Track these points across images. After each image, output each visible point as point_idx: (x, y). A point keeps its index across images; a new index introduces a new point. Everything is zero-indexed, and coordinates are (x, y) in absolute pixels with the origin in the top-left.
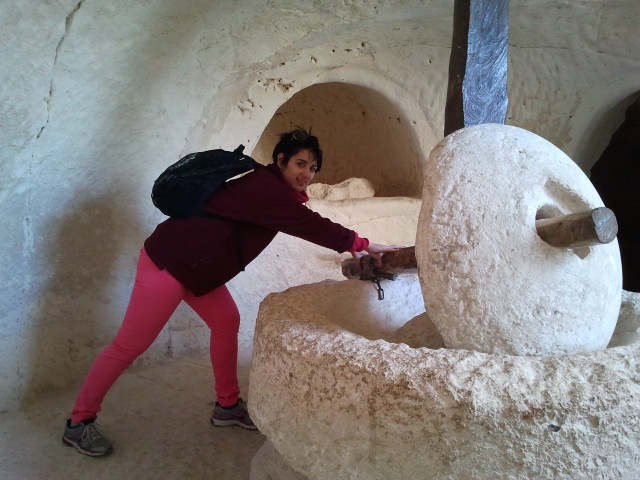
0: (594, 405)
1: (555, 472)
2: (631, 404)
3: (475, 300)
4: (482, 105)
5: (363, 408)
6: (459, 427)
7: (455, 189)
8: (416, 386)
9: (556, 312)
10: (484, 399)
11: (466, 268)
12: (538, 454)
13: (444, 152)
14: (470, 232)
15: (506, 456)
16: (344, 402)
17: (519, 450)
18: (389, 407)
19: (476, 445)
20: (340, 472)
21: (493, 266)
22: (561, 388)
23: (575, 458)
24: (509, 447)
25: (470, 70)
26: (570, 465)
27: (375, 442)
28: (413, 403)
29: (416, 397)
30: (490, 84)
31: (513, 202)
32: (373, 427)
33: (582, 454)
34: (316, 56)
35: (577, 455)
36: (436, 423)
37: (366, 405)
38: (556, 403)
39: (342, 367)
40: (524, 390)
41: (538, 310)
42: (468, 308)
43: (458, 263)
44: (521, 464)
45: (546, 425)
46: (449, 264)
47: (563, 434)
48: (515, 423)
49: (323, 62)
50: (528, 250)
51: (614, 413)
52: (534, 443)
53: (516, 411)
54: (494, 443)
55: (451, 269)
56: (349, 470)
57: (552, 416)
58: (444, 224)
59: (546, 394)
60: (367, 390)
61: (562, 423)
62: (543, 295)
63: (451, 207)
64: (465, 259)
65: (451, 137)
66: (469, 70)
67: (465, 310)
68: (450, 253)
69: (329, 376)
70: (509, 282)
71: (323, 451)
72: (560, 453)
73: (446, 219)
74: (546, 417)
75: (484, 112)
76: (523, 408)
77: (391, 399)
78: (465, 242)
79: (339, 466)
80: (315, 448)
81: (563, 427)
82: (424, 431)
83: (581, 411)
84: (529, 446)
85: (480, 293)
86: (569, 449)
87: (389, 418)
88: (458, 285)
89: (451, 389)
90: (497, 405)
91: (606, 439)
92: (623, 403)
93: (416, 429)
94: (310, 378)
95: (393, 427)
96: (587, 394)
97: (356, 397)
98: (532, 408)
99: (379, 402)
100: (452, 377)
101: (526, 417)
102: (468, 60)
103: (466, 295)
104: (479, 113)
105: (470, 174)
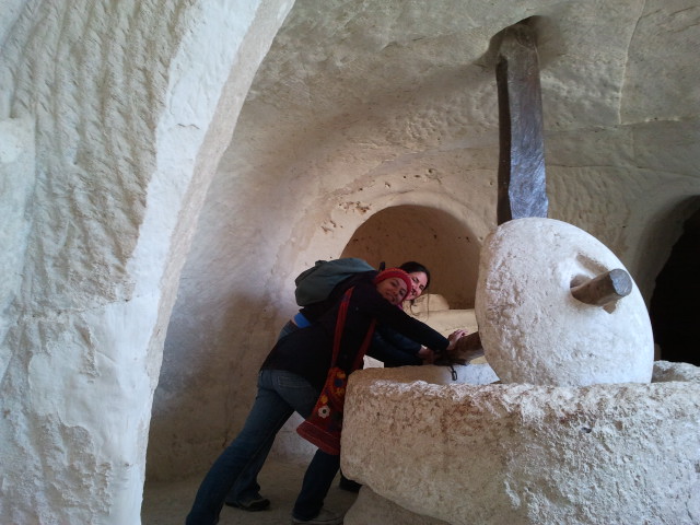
0: (617, 412)
1: (591, 466)
2: (648, 412)
3: (524, 347)
4: (527, 205)
5: (437, 428)
6: (512, 432)
7: (503, 263)
8: (477, 404)
9: (591, 355)
10: (530, 410)
11: (515, 322)
12: (575, 452)
13: (495, 237)
14: (517, 294)
15: (550, 453)
16: (422, 425)
17: (560, 448)
18: (457, 423)
19: (527, 446)
20: (421, 485)
21: (536, 319)
22: (591, 401)
23: (606, 455)
24: (551, 446)
25: (515, 179)
26: (602, 460)
27: (447, 454)
28: (475, 417)
29: (478, 413)
30: (532, 189)
31: (550, 271)
32: (445, 442)
33: (611, 452)
34: (389, 182)
35: (608, 453)
36: (494, 431)
37: (439, 424)
38: (586, 411)
39: (419, 398)
40: (561, 403)
41: (576, 353)
42: (519, 353)
43: (508, 317)
44: (563, 460)
45: (580, 428)
46: (502, 319)
47: (594, 435)
48: (555, 427)
49: (396, 187)
50: (564, 306)
51: (634, 419)
52: (572, 442)
53: (555, 416)
54: (540, 444)
55: (504, 323)
56: (428, 482)
57: (584, 420)
58: (496, 289)
59: (579, 405)
60: (439, 412)
61: (592, 426)
62: (579, 340)
63: (501, 277)
64: (514, 314)
65: (500, 228)
66: (513, 178)
67: (517, 355)
68: (503, 310)
69: (409, 407)
70: (550, 330)
71: (406, 470)
72: (594, 451)
73: (497, 285)
74: (579, 420)
75: (529, 210)
76: (560, 414)
77: (458, 417)
78: (513, 301)
79: (420, 480)
80: (400, 469)
81: (594, 429)
82: (485, 439)
83: (607, 416)
84: (568, 445)
85: (528, 341)
86: (601, 447)
87: (458, 432)
88: (510, 335)
89: (504, 404)
90: (540, 413)
91: (630, 441)
92: (641, 412)
93: (480, 439)
94: (394, 412)
95: (461, 439)
96: (612, 404)
97: (431, 419)
98: (568, 414)
99: (449, 420)
100: (505, 397)
101: (563, 421)
102: (512, 171)
103: (516, 343)
104: (524, 211)
105: (515, 251)
